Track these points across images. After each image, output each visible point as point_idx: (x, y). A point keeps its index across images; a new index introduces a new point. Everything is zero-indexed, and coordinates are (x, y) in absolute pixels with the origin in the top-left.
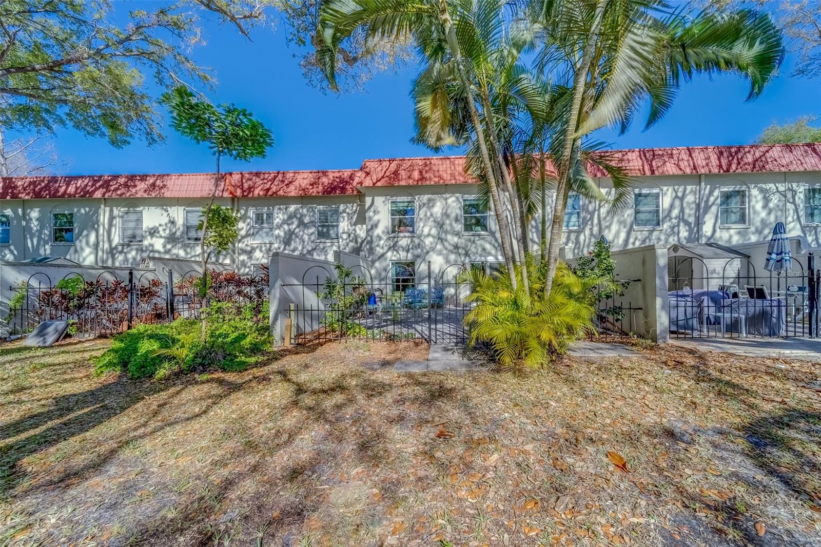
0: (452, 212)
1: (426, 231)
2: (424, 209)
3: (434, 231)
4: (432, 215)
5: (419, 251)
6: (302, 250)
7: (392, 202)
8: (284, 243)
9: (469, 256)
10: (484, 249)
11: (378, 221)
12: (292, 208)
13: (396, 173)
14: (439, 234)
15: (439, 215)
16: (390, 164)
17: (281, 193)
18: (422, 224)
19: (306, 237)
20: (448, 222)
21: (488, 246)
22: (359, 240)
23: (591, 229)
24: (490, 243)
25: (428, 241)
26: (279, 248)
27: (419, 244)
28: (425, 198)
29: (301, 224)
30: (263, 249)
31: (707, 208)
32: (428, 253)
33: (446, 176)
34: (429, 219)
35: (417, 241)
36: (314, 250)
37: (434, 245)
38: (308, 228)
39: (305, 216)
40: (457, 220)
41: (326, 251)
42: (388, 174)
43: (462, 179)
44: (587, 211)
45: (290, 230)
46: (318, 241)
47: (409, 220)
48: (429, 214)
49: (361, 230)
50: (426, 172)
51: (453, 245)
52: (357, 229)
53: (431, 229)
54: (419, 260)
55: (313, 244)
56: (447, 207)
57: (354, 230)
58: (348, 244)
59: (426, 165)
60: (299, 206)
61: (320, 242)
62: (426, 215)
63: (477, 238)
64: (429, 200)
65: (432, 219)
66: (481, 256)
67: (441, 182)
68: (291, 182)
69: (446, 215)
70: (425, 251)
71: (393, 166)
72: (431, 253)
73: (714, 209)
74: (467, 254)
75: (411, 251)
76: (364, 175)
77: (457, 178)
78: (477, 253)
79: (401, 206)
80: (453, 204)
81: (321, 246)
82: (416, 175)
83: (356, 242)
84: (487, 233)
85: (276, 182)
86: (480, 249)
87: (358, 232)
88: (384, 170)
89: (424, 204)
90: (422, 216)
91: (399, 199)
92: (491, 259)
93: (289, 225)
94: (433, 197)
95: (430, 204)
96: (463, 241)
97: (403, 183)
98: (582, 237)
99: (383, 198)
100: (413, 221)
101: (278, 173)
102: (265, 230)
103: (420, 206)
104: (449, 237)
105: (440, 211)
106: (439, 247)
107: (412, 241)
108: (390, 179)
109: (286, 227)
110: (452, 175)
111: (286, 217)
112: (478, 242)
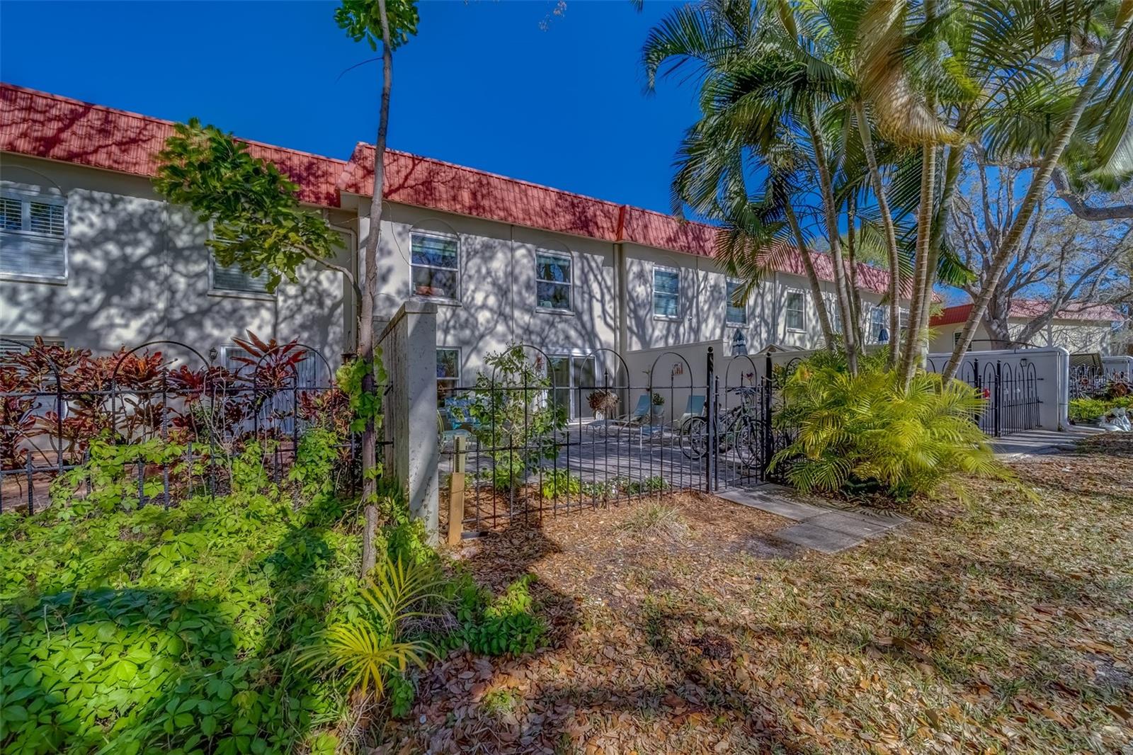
0: (521, 273)
1: (479, 298)
2: (476, 261)
3: (492, 301)
4: (489, 273)
5: (467, 332)
6: (166, 310)
7: (414, 237)
8: (105, 287)
9: (547, 347)
10: (567, 337)
11: (390, 270)
12: (135, 205)
13: (428, 183)
14: (500, 306)
15: (501, 274)
16: (414, 165)
17: (102, 158)
18: (472, 287)
19: (181, 283)
20: (515, 288)
21: (573, 333)
22: (328, 302)
23: (690, 320)
24: (576, 330)
25: (483, 316)
26: (87, 300)
27: (467, 320)
28: (479, 241)
29: (164, 245)
30: (24, 297)
31: (780, 309)
32: (482, 336)
33: (517, 212)
34: (484, 278)
35: (463, 315)
36: (204, 312)
37: (491, 325)
38: (187, 260)
39: (179, 231)
40: (528, 287)
41: (242, 318)
42: (411, 182)
43: (540, 221)
44: (687, 298)
45: (125, 258)
46: (219, 293)
47: (448, 275)
48: (484, 271)
49: (332, 282)
50: (483, 196)
51: (522, 327)
52: (322, 277)
53: (487, 297)
54: (466, 350)
55: (200, 301)
56: (512, 263)
57: (316, 279)
58: (299, 308)
59: (481, 185)
60: (157, 203)
61: (225, 297)
62: (479, 271)
63: (557, 319)
64: (486, 247)
65: (489, 280)
66: (563, 347)
67: (510, 219)
68: (134, 141)
69: (512, 276)
70: (477, 333)
71: (421, 171)
72: (488, 338)
73: (784, 311)
74: (543, 344)
75: (452, 332)
76: (360, 173)
77: (533, 218)
78: (557, 342)
79: (433, 248)
80: (524, 258)
81: (227, 305)
82: (466, 196)
83: (321, 304)
84: (571, 313)
85: (80, 127)
86: (562, 337)
87: (325, 284)
88: (403, 174)
89: (476, 252)
90: (472, 272)
91: (430, 234)
92: (576, 352)
93: (122, 245)
94: (491, 241)
95: (487, 253)
96: (538, 322)
97: (444, 206)
98: (681, 330)
99: (398, 228)
100: (454, 279)
101: (88, 108)
102: (25, 247)
103: (468, 254)
104: (517, 314)
105: (503, 267)
106: (501, 328)
107: (454, 314)
108: (417, 192)
109: (112, 248)
110: (527, 212)
111: (112, 224)
112: (560, 326)
